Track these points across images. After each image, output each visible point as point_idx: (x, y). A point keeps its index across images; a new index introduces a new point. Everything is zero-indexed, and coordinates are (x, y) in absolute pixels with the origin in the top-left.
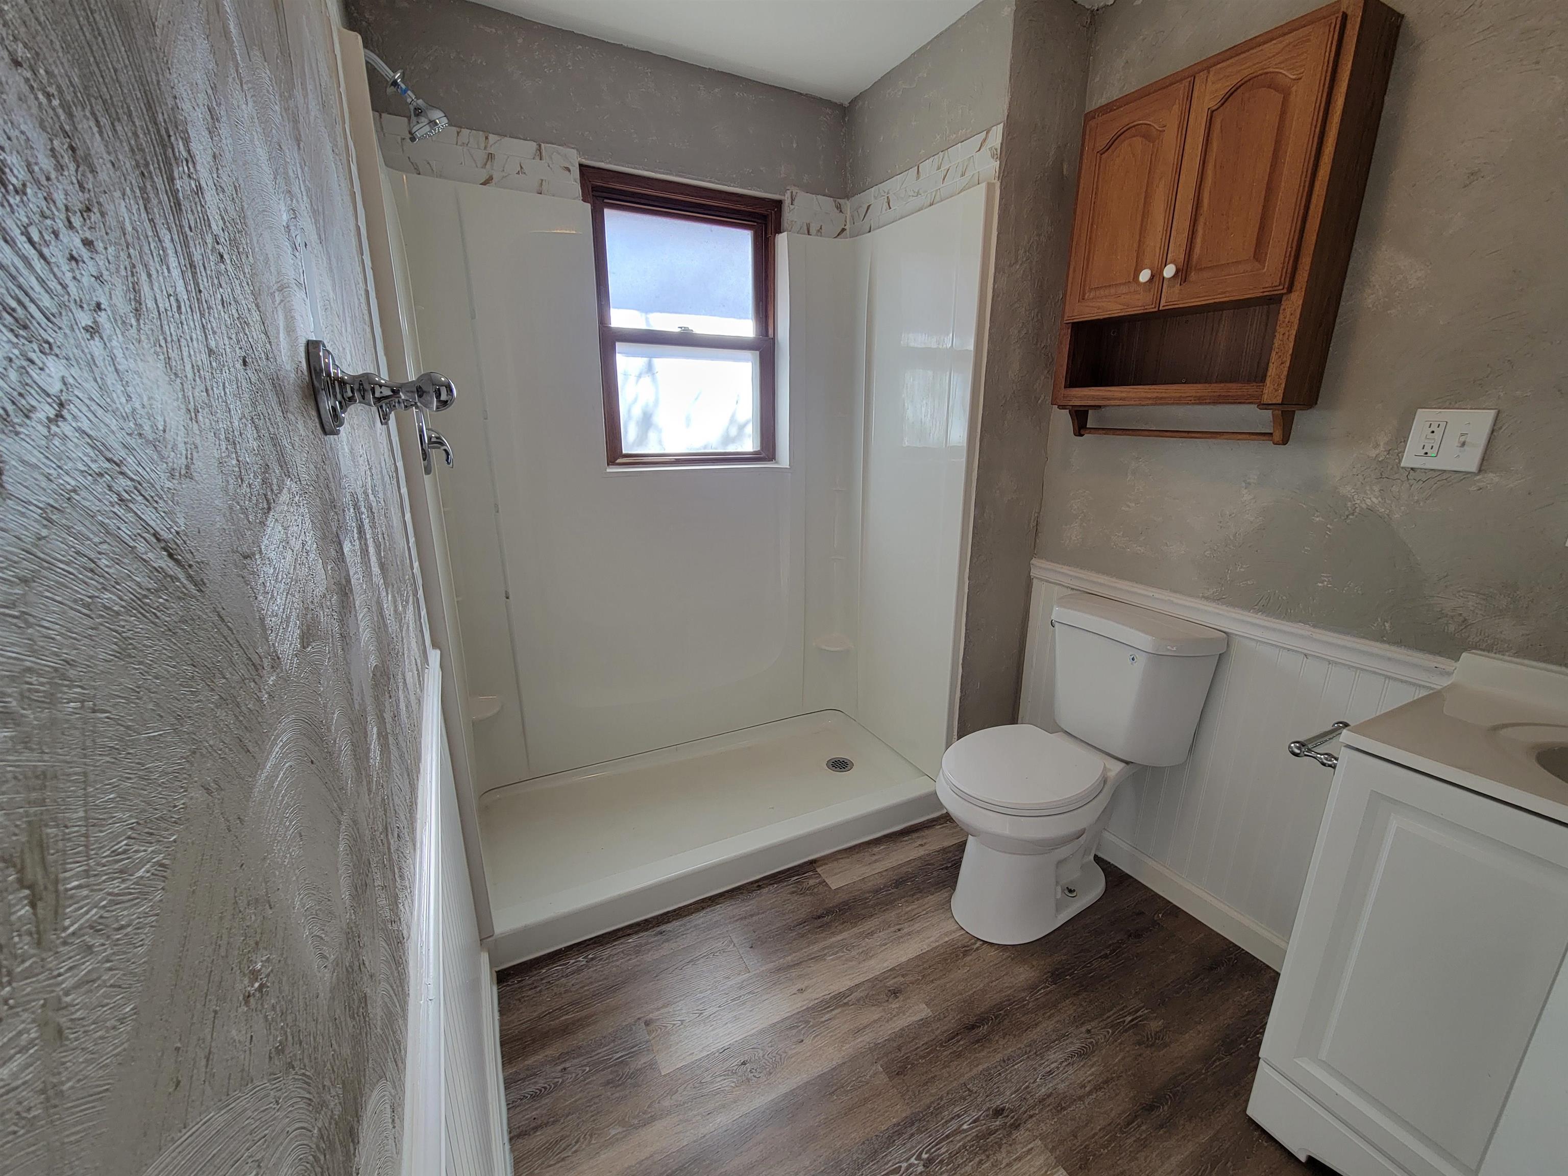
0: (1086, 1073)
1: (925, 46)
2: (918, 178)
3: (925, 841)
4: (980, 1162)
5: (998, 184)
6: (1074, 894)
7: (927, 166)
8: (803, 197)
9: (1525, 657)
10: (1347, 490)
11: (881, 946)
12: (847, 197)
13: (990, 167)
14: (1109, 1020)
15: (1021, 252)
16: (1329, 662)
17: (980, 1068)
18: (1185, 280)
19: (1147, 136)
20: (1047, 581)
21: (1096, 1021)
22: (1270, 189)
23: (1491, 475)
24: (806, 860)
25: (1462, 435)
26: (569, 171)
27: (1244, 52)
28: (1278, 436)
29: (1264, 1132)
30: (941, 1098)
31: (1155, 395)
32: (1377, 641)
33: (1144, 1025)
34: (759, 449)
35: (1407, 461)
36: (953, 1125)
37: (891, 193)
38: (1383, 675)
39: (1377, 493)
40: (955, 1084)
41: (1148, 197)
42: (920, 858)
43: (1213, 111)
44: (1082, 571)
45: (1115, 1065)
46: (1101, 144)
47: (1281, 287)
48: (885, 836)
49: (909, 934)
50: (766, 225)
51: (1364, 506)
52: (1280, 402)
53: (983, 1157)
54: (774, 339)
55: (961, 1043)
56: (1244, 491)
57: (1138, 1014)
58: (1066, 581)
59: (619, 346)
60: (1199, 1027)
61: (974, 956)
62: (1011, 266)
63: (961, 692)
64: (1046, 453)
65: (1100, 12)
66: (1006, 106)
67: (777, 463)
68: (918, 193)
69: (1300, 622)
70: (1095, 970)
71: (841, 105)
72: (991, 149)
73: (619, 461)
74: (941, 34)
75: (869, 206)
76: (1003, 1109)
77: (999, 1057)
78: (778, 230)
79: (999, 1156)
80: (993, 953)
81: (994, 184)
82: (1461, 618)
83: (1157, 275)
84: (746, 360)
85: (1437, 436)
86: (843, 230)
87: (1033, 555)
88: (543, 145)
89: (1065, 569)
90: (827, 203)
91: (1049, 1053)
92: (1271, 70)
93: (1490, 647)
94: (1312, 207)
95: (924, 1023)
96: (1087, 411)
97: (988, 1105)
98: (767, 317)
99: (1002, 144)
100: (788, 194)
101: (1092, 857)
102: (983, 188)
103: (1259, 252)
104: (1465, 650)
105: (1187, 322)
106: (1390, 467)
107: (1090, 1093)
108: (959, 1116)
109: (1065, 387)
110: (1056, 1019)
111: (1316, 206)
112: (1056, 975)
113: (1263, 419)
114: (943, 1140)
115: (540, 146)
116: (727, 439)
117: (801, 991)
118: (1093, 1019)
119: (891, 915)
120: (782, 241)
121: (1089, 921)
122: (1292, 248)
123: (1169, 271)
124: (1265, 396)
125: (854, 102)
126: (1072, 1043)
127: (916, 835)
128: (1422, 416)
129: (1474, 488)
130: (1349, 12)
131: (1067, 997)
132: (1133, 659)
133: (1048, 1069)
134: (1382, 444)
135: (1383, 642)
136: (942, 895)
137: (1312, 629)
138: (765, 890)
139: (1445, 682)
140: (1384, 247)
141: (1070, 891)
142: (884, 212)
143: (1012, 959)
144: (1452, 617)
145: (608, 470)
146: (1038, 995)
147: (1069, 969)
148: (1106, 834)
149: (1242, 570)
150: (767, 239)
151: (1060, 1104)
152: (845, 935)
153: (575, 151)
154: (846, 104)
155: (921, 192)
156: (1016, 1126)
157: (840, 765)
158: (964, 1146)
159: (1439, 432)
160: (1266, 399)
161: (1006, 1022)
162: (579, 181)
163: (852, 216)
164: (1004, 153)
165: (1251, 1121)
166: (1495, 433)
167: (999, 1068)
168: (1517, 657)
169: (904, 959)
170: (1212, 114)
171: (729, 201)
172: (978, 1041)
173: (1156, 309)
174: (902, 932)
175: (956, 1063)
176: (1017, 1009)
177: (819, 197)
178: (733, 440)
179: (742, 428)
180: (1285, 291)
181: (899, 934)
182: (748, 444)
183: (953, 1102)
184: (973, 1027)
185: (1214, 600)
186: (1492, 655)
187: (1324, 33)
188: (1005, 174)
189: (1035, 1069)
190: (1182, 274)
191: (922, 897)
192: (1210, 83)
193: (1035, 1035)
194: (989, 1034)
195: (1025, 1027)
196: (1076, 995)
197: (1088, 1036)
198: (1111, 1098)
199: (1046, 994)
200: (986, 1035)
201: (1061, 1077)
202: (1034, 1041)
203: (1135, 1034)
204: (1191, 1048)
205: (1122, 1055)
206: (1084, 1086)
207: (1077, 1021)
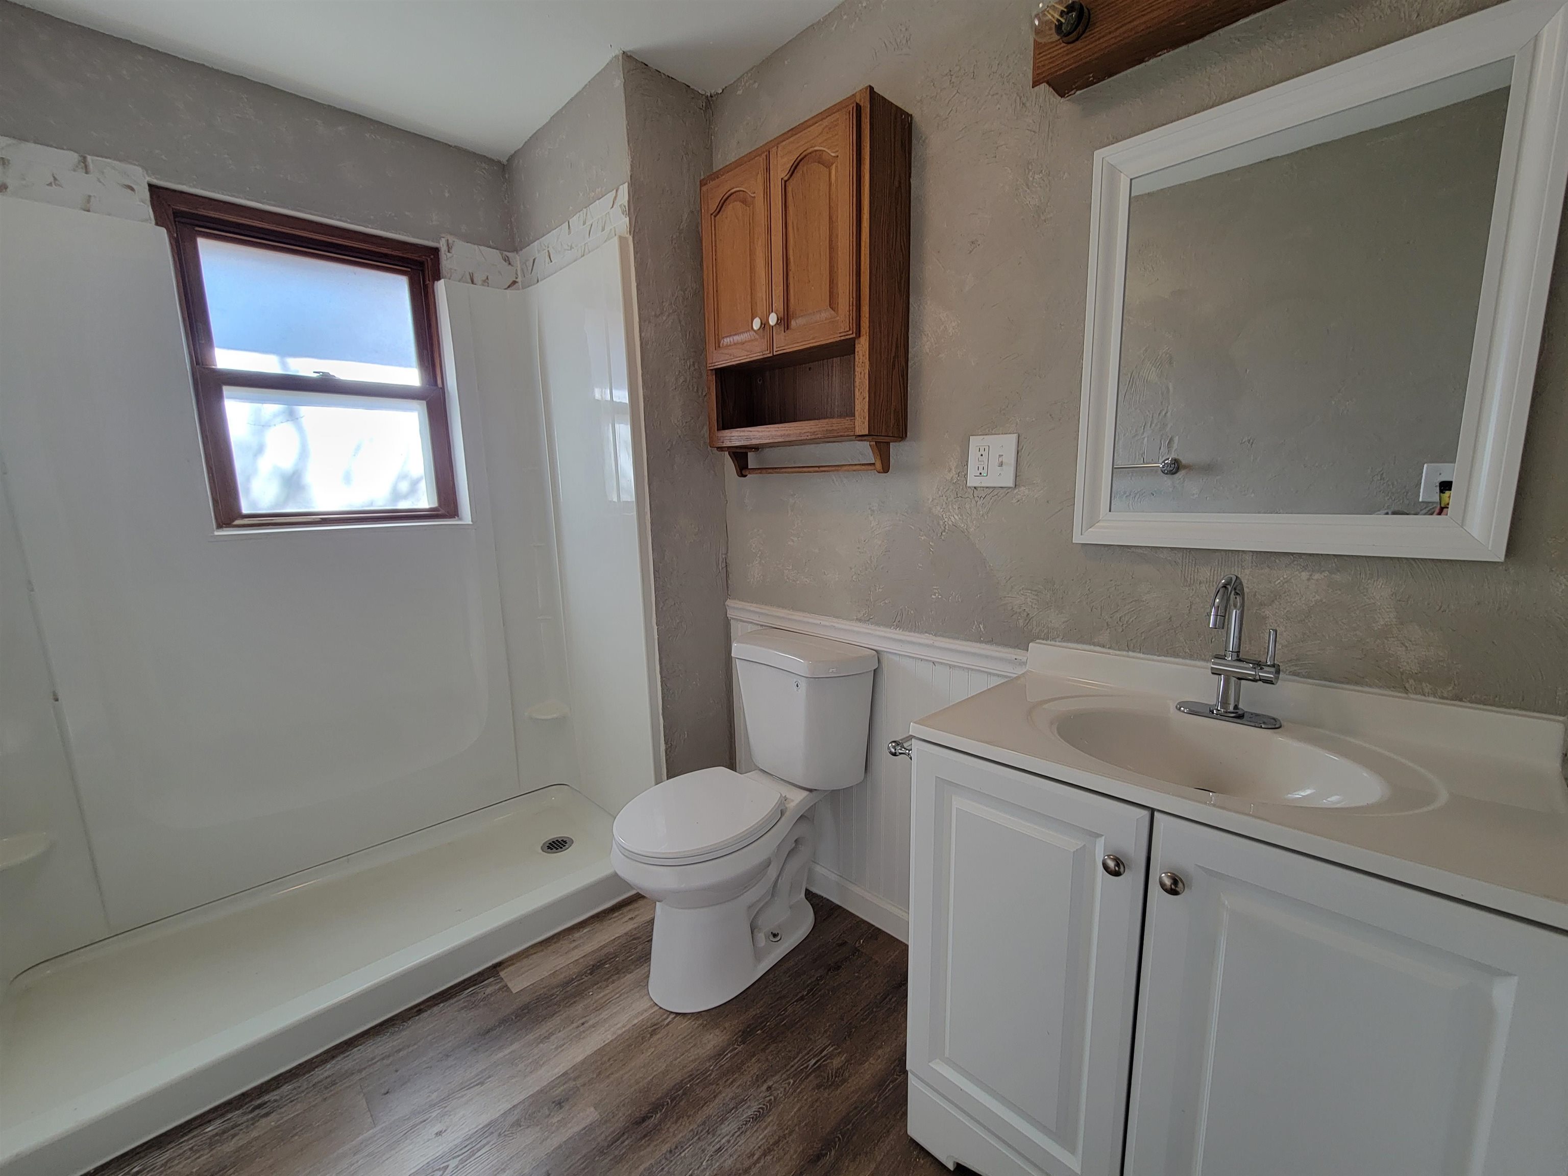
0: (758, 1138)
1: (561, 110)
2: (569, 233)
3: (637, 913)
5: (631, 239)
6: (778, 938)
7: (574, 220)
8: (460, 246)
9: (1069, 641)
10: (937, 510)
11: (556, 1048)
12: (516, 250)
13: (622, 223)
14: (793, 1069)
15: (666, 304)
16: (950, 666)
18: (788, 327)
19: (744, 202)
20: (742, 621)
21: (779, 1074)
22: (832, 248)
23: (1023, 488)
24: (489, 964)
25: (1000, 456)
26: (132, 189)
27: (800, 132)
28: (879, 465)
29: (922, 1149)
31: (783, 433)
32: (977, 642)
33: (826, 1065)
34: (435, 504)
35: (972, 481)
37: (550, 247)
38: (986, 672)
39: (957, 511)
41: (752, 253)
42: (626, 934)
43: (786, 181)
44: (767, 607)
45: (789, 1120)
46: (713, 207)
47: (851, 332)
48: (593, 917)
49: (593, 1026)
50: (423, 271)
51: (950, 523)
52: (867, 433)
54: (443, 389)
55: (627, 1143)
56: (871, 518)
57: (823, 1054)
58: (755, 618)
59: (227, 390)
60: (880, 1052)
61: (663, 1033)
62: (656, 316)
63: (666, 743)
64: (725, 496)
65: (714, 98)
66: (628, 168)
67: (461, 519)
68: (571, 248)
69: (926, 632)
70: (788, 1016)
71: (499, 162)
72: (621, 206)
73: (237, 522)
74: (571, 100)
75: (534, 260)
77: (665, 1148)
78: (437, 276)
80: (685, 1024)
81: (626, 238)
82: (1025, 614)
83: (764, 324)
84: (411, 410)
85: (985, 458)
86: (514, 282)
87: (728, 596)
88: (89, 158)
89: (753, 607)
90: (493, 255)
91: (723, 1126)
92: (816, 148)
93: (1047, 636)
94: (862, 263)
95: (589, 1129)
96: (746, 454)
98: (434, 366)
99: (629, 202)
100: (443, 241)
101: (803, 895)
102: (615, 242)
103: (833, 304)
104: (1032, 641)
105: (810, 369)
106: (961, 487)
107: (758, 1161)
109: (718, 430)
110: (737, 1085)
111: (865, 263)
112: (746, 1034)
113: (864, 451)
115: (85, 158)
116: (396, 495)
117: (439, 1134)
118: (777, 1073)
119: (579, 1008)
120: (441, 288)
121: (793, 963)
122: (853, 298)
123: (773, 320)
124: (857, 428)
125: (511, 158)
126: (749, 1107)
127: (629, 907)
128: (975, 442)
129: (1014, 501)
130: (862, 104)
131: (754, 1056)
132: (797, 686)
133: (718, 1146)
134: (953, 468)
135: (981, 642)
136: (638, 973)
137: (934, 638)
138: (425, 1015)
139: (1020, 671)
140: (929, 302)
141: (775, 935)
142: (547, 265)
143: (703, 1027)
144: (1020, 613)
145: (216, 533)
146: (722, 1062)
147: (762, 1022)
148: (818, 869)
149: (880, 590)
150: (426, 287)
152: (515, 1046)
153: (140, 169)
154: (504, 161)
155: (573, 246)
157: (557, 845)
159: (985, 454)
160: (859, 432)
161: (682, 1103)
162: (149, 203)
163: (522, 270)
164: (632, 210)
165: (913, 1142)
166: (1019, 454)
167: (664, 1161)
168: (1064, 642)
169: (580, 1058)
170: (785, 183)
171: (373, 243)
172: (645, 1136)
173: (771, 355)
174: (586, 1025)
175: (614, 1170)
176: (698, 1084)
177: (482, 248)
178: (405, 497)
179: (414, 484)
180: (854, 335)
181: (581, 1029)
182: (424, 500)
184: (644, 1120)
185: (865, 622)
186: (1049, 642)
187: (846, 119)
188: (636, 229)
189: (703, 1151)
190: (785, 321)
191: (619, 978)
192: (779, 158)
193: (711, 1109)
194: (660, 1123)
195: (702, 1103)
196: (763, 1050)
197: (767, 1094)
198: (779, 1160)
199: (732, 1058)
200: (656, 1126)
201: (730, 1151)
202: (709, 1117)
203: (816, 1077)
204: (867, 1077)
205: (798, 1105)
206: (753, 1155)
207: (760, 1079)
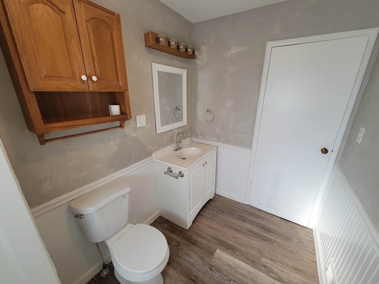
0: (192, 254)
4: (222, 270)
14: (177, 251)
17: (203, 276)
21: (179, 253)
23: (148, 124)
30: (215, 282)
33: (175, 245)
36: (219, 278)
40: (210, 280)
45: (188, 249)
53: (221, 270)
55: (200, 282)
57: (173, 246)
60: (171, 236)
76: (210, 268)
77: (198, 272)
79: (219, 267)
91: (191, 262)
97: (211, 272)
107: (196, 253)
108: (217, 277)
110: (182, 262)
114: (223, 279)
126: (187, 258)
131: (175, 260)
146: (177, 267)
151: (202, 258)
156: (212, 265)
158: (222, 274)
161: (188, 273)
172: (197, 278)
175: (206, 282)
176: (183, 271)
183: (215, 279)
184: (194, 281)
189: (197, 264)
193: (188, 266)
194: (193, 276)
195: (187, 268)
196: (173, 258)
197: (183, 255)
198: (195, 249)
199: (176, 265)
200: (194, 277)
201: (196, 259)
202: (190, 265)
203: (178, 246)
204: (177, 237)
205: (185, 248)
206: (196, 254)
207: (180, 257)
